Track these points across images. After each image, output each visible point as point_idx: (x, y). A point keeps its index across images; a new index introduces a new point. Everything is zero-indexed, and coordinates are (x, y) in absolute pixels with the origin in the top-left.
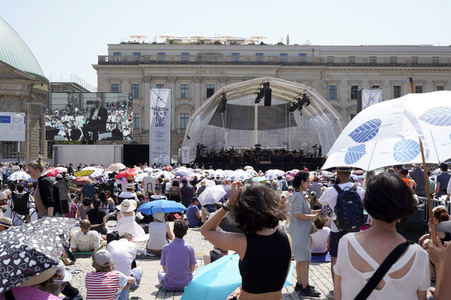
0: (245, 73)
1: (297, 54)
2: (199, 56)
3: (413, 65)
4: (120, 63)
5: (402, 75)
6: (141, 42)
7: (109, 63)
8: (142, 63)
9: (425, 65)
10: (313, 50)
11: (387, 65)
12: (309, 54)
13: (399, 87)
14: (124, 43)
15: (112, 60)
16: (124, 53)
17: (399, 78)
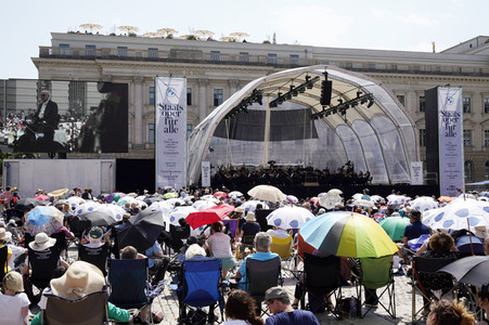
0: (229, 75)
1: (287, 55)
2: (173, 52)
3: (417, 72)
4: (69, 57)
5: (405, 83)
6: (94, 33)
7: (53, 56)
8: (99, 58)
9: (429, 73)
10: (306, 51)
11: (389, 71)
12: (302, 55)
13: (402, 97)
14: (72, 33)
15: (57, 52)
16: (72, 45)
17: (402, 87)
